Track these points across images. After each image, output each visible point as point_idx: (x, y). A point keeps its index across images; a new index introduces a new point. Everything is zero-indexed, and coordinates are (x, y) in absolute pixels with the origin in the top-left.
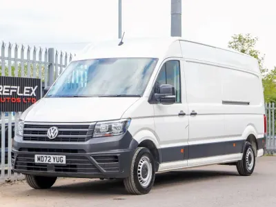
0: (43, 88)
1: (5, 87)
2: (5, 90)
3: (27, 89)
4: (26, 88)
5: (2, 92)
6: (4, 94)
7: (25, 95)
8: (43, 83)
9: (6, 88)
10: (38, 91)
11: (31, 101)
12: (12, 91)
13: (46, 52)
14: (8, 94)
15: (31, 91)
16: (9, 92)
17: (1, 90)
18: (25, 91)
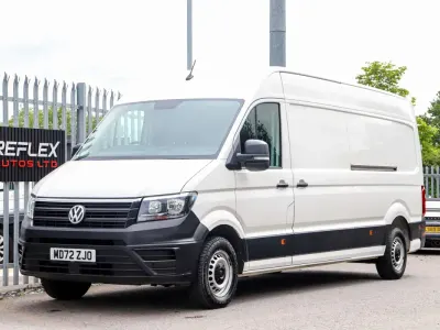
0: (69, 145)
1: (8, 143)
2: (8, 148)
3: (43, 147)
4: (41, 144)
5: (3, 151)
6: (7, 154)
7: (40, 155)
8: (69, 137)
9: (10, 146)
10: (60, 150)
11: (49, 164)
12: (19, 149)
13: (73, 89)
14: (13, 154)
15: (49, 149)
16: (15, 151)
17: (2, 148)
18: (40, 150)
